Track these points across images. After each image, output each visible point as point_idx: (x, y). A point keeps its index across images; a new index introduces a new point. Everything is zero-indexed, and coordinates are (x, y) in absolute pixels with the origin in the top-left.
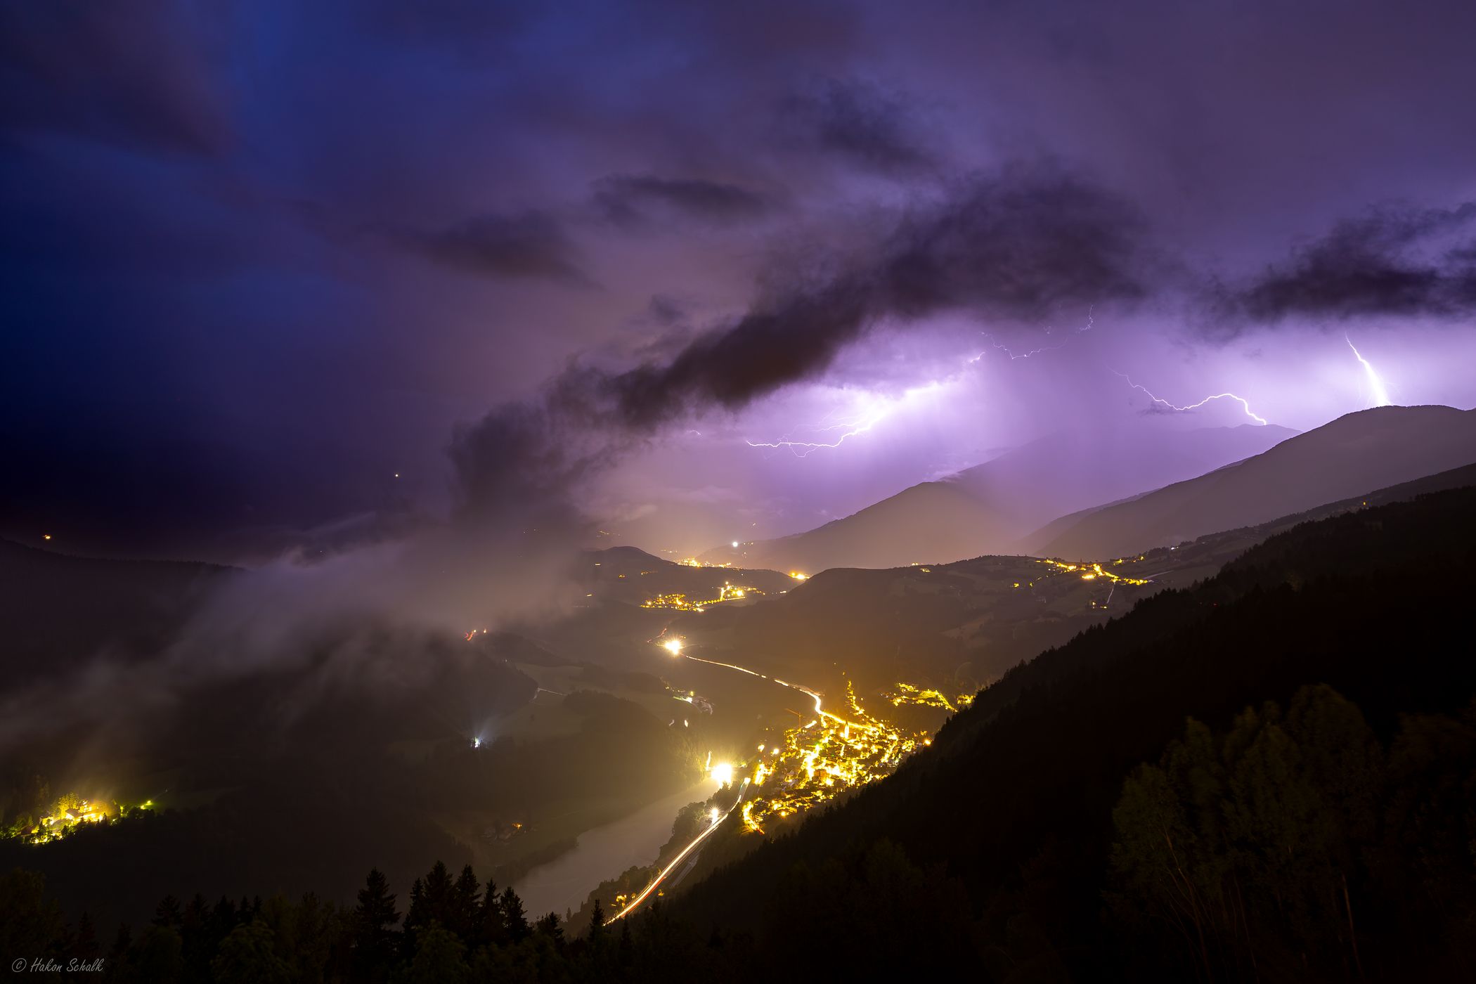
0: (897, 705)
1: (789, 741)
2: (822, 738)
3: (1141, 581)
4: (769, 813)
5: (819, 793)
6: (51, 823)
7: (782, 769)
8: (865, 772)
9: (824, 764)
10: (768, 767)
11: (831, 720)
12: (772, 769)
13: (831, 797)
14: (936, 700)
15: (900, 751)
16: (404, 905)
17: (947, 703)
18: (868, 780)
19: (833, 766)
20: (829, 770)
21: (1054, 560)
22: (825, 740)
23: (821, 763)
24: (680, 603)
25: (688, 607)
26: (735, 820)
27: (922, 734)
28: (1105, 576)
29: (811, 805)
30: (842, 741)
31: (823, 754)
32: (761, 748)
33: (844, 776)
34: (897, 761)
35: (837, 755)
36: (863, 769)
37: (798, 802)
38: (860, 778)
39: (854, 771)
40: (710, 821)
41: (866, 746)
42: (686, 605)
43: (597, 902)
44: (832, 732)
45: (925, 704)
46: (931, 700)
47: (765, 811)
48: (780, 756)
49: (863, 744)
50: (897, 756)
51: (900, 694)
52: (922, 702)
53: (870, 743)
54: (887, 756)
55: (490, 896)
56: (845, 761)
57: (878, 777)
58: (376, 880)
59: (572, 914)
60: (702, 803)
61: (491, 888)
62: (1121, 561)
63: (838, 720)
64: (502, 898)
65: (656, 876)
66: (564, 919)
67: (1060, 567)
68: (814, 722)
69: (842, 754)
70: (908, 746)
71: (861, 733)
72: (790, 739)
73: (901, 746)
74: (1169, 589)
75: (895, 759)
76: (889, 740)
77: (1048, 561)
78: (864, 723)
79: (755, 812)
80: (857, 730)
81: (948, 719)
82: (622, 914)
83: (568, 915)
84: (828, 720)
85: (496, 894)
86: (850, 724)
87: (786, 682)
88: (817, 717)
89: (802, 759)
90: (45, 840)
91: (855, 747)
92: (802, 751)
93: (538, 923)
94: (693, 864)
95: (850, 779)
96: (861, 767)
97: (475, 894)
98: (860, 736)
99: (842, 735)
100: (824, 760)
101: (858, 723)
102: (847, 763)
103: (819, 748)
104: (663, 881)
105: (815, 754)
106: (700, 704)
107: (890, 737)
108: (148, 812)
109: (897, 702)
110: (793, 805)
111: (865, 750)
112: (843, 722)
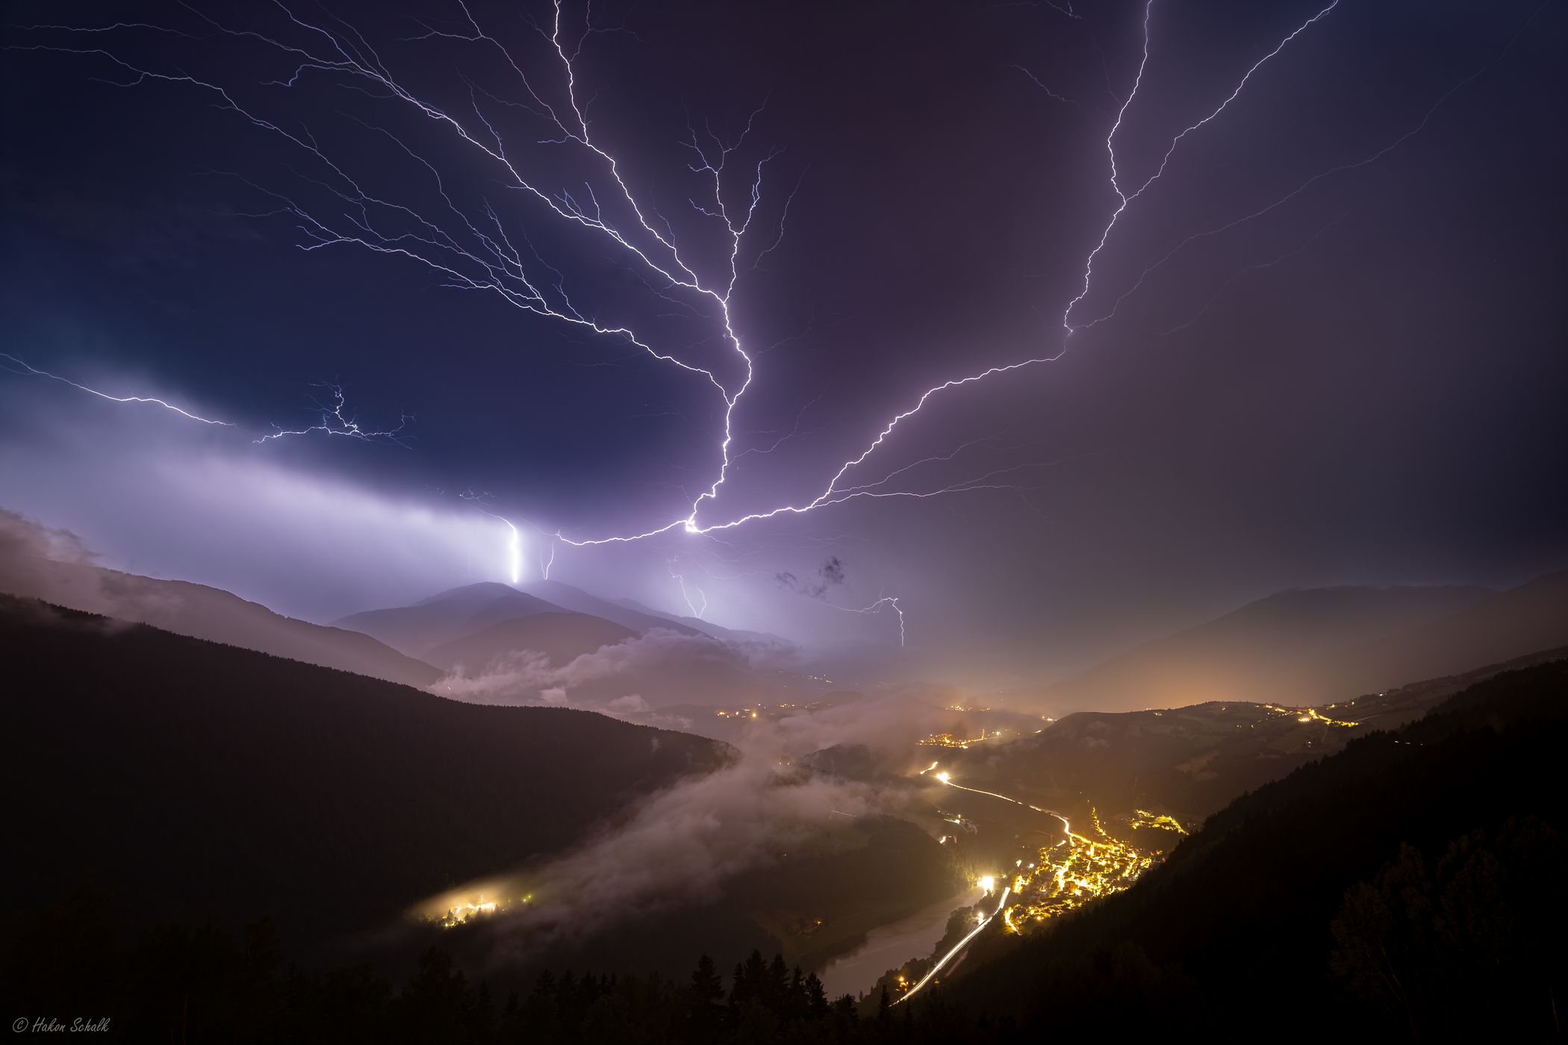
0: (1135, 828)
1: (1042, 857)
2: (1071, 855)
3: (1353, 724)
4: (1027, 917)
5: (1069, 902)
6: (458, 911)
7: (1037, 881)
8: (1109, 885)
9: (1073, 877)
10: (1025, 878)
11: (1078, 840)
12: (1028, 881)
13: (1080, 905)
14: (1169, 824)
15: (1139, 867)
16: (728, 984)
17: (1179, 827)
18: (1112, 891)
19: (1080, 879)
20: (1077, 882)
21: (1273, 705)
22: (1074, 857)
23: (1070, 876)
24: (948, 741)
25: (955, 745)
26: (998, 922)
27: (1158, 853)
28: (1320, 719)
29: (1063, 912)
30: (1089, 858)
31: (1071, 868)
32: (1019, 863)
33: (1091, 887)
34: (1136, 876)
35: (1084, 870)
36: (1107, 882)
37: (1052, 908)
38: (1105, 890)
39: (1099, 884)
40: (977, 923)
41: (1109, 862)
42: (953, 743)
43: (885, 987)
44: (1079, 850)
45: (1160, 828)
46: (1165, 824)
47: (1023, 916)
48: (1035, 869)
49: (1107, 861)
50: (1136, 872)
51: (1137, 819)
52: (1157, 826)
53: (1113, 861)
54: (1127, 871)
55: (797, 979)
56: (1091, 875)
57: (1120, 889)
58: (705, 962)
59: (864, 995)
60: (970, 908)
61: (798, 972)
62: (1333, 706)
63: (1084, 840)
64: (807, 981)
65: (934, 967)
66: (857, 1000)
67: (1278, 712)
68: (1064, 842)
69: (1088, 869)
70: (1146, 863)
71: (1104, 851)
72: (1044, 855)
73: (1140, 863)
74: (1378, 731)
75: (1135, 874)
76: (1129, 858)
77: (1267, 706)
78: (1107, 843)
79: (1014, 916)
80: (1101, 848)
81: (1180, 841)
82: (905, 997)
83: (861, 997)
84: (1076, 840)
85: (801, 978)
86: (1094, 843)
87: (1039, 807)
88: (1066, 837)
89: (1055, 871)
90: (453, 925)
91: (1100, 863)
92: (1054, 866)
93: (836, 1002)
94: (962, 958)
95: (1096, 890)
96: (1105, 880)
97: (785, 977)
98: (1104, 854)
99: (1088, 853)
100: (1073, 874)
101: (1102, 844)
102: (1093, 877)
103: (1068, 863)
104: (939, 971)
105: (1065, 869)
106: (966, 825)
107: (1130, 855)
108: (530, 905)
109: (1136, 825)
110: (1047, 911)
111: (1108, 866)
112: (1089, 842)
